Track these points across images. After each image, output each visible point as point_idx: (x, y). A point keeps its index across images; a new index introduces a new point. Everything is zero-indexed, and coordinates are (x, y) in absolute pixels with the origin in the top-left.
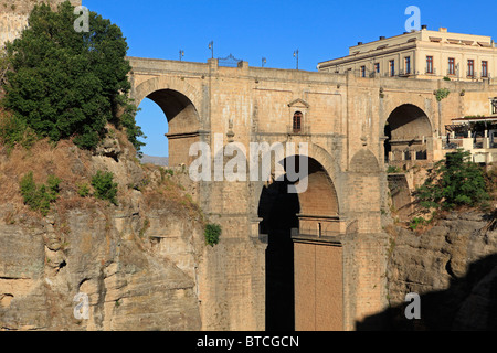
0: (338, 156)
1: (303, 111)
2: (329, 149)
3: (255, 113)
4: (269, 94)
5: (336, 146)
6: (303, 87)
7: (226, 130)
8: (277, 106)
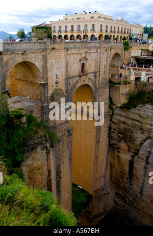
0: (96, 81)
1: (85, 62)
2: (93, 79)
3: (66, 67)
4: (72, 56)
5: (95, 77)
6: (86, 50)
7: (55, 80)
8: (75, 62)
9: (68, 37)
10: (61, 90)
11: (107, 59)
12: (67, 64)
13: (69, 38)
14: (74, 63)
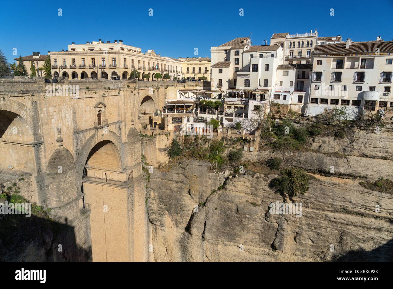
0: (121, 134)
1: (103, 109)
2: (116, 132)
3: (74, 117)
4: (82, 101)
5: (119, 129)
6: (102, 92)
7: (57, 137)
8: (88, 109)
9: (77, 75)
10: (67, 151)
11: (134, 104)
12: (74, 113)
13: (80, 76)
14: (86, 111)
